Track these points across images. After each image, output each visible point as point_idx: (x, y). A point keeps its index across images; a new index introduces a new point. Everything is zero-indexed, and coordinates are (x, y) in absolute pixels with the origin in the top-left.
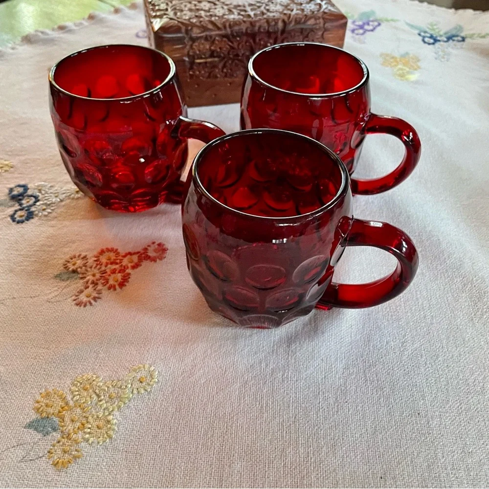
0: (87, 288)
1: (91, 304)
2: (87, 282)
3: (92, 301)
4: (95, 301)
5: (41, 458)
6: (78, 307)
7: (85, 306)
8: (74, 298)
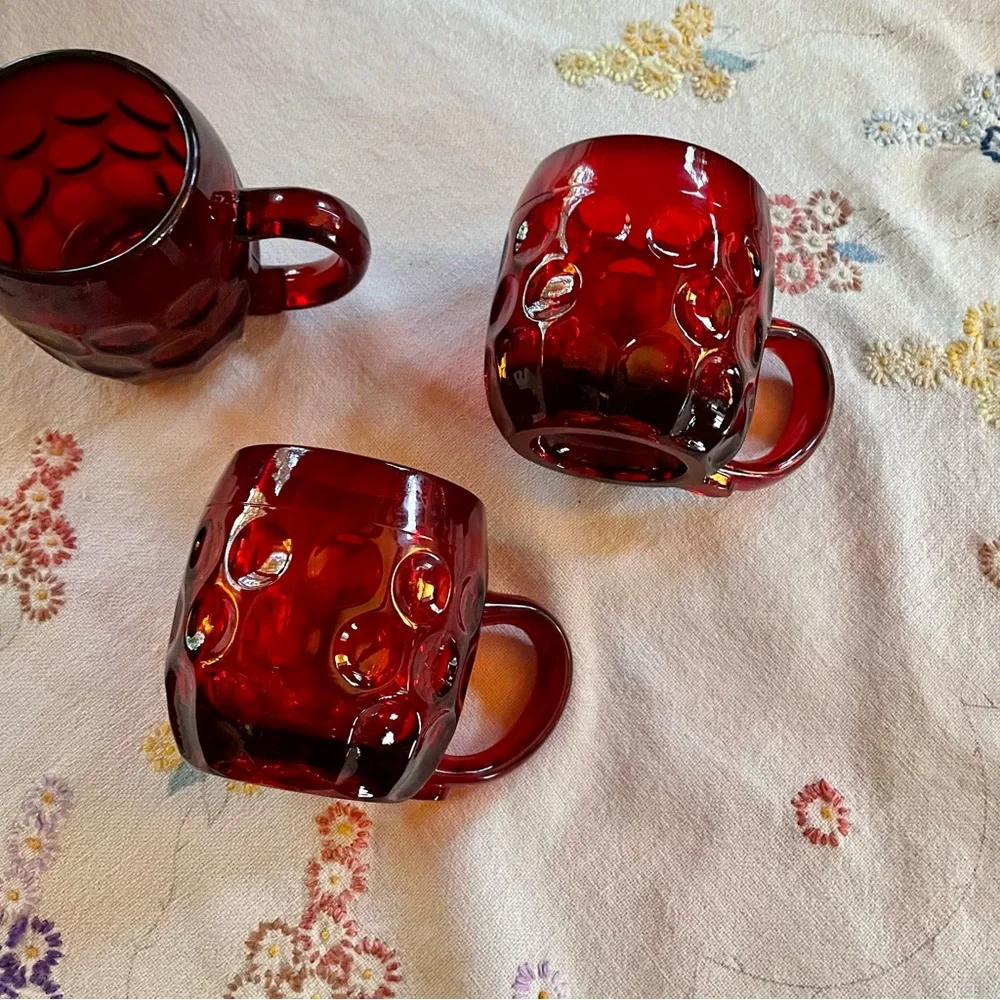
0: (26, 587)
1: (59, 602)
2: (16, 579)
3: (57, 598)
4: (60, 593)
5: (226, 801)
6: (47, 622)
7: (55, 612)
8: (27, 615)
